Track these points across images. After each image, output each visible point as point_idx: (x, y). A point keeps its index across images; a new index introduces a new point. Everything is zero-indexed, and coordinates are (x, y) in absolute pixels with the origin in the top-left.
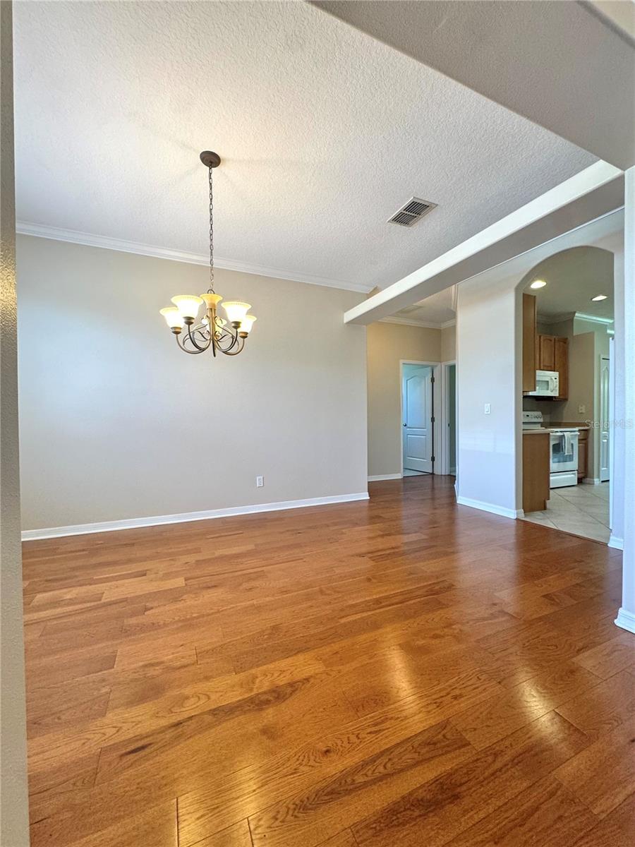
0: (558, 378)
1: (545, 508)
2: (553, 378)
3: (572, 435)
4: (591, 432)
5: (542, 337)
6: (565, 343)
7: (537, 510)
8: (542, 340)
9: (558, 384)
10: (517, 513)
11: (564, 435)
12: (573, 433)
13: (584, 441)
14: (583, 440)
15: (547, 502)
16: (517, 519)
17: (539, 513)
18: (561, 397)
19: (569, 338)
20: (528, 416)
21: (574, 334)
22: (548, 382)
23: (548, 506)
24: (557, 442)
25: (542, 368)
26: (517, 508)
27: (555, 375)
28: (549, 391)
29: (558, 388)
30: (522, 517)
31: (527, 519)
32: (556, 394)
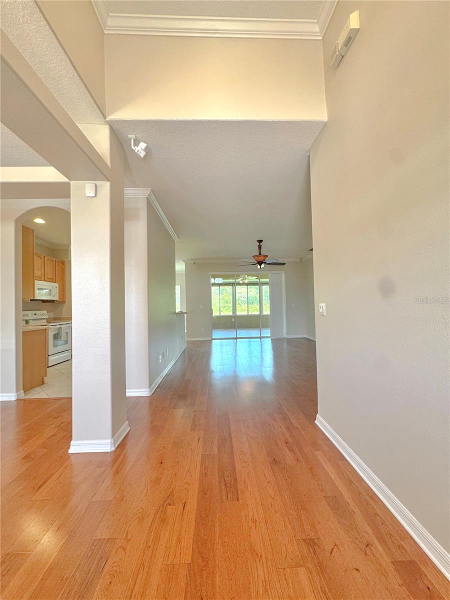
0: (58, 287)
1: (43, 383)
2: (55, 288)
3: (66, 327)
5: (46, 257)
6: (63, 264)
7: (36, 387)
8: (46, 259)
9: (58, 291)
10: (17, 395)
11: (61, 327)
12: (67, 325)
15: (45, 378)
16: (18, 400)
17: (38, 389)
18: (60, 301)
19: (66, 261)
20: (35, 314)
22: (50, 290)
23: (45, 381)
24: (57, 332)
25: (46, 279)
26: (17, 391)
27: (56, 285)
28: (51, 296)
29: (58, 295)
30: (23, 396)
31: (28, 397)
32: (56, 298)
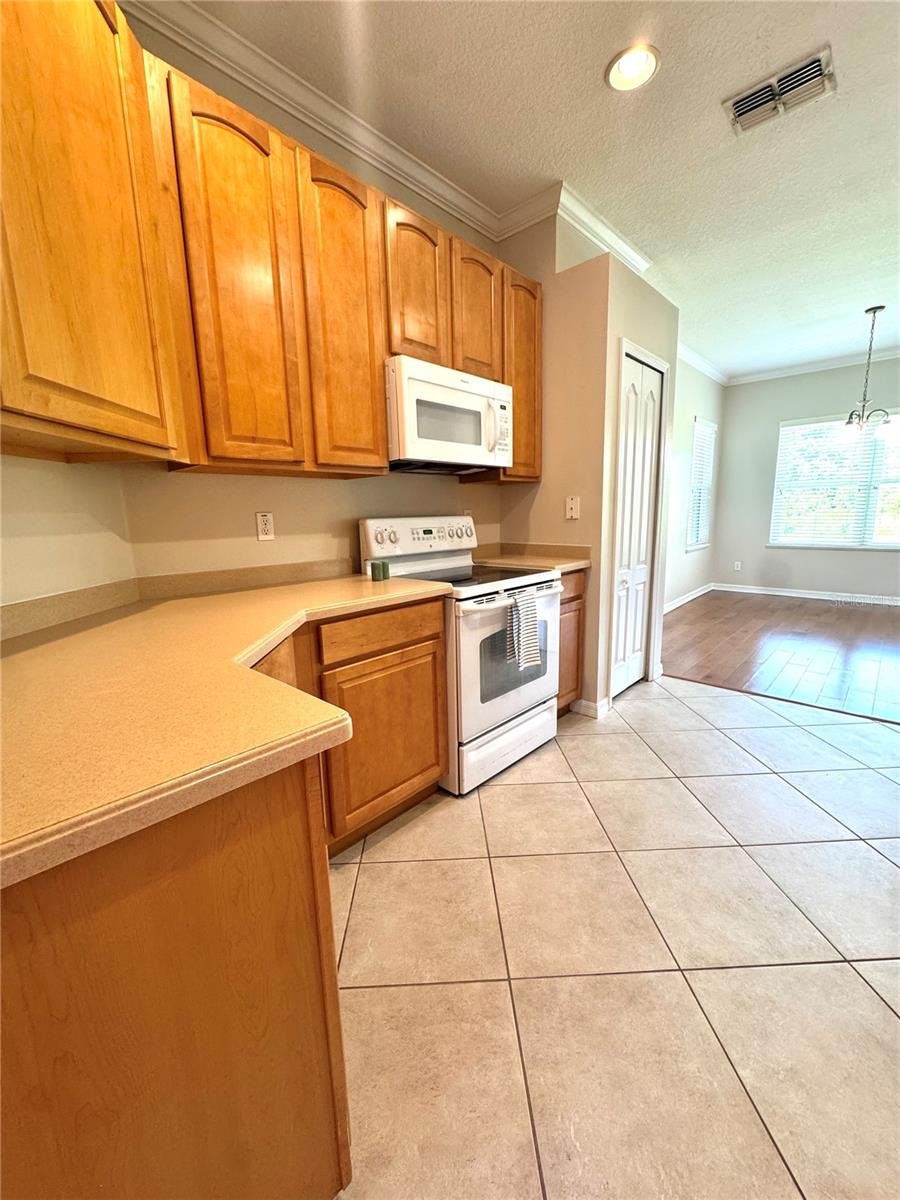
0: (510, 408)
2: (496, 405)
4: (592, 573)
6: (532, 295)
9: (509, 426)
13: (574, 605)
14: (572, 600)
18: (522, 471)
19: (543, 281)
20: (428, 532)
21: (557, 271)
22: (477, 415)
24: (499, 629)
25: (459, 361)
27: (504, 393)
28: (484, 447)
29: (509, 440)
32: (503, 458)
